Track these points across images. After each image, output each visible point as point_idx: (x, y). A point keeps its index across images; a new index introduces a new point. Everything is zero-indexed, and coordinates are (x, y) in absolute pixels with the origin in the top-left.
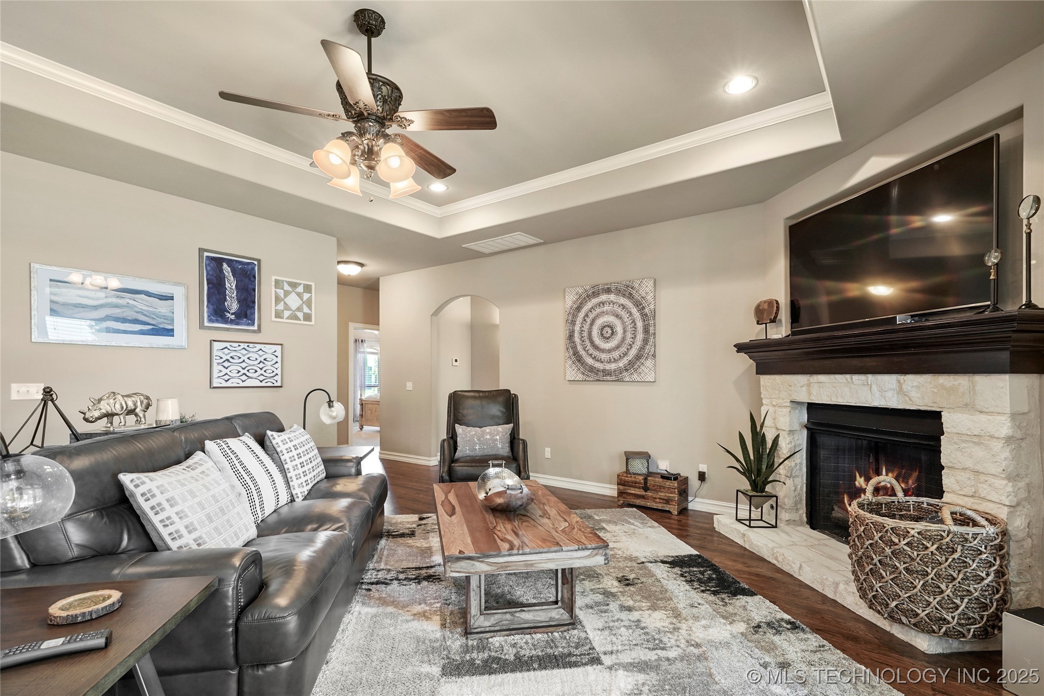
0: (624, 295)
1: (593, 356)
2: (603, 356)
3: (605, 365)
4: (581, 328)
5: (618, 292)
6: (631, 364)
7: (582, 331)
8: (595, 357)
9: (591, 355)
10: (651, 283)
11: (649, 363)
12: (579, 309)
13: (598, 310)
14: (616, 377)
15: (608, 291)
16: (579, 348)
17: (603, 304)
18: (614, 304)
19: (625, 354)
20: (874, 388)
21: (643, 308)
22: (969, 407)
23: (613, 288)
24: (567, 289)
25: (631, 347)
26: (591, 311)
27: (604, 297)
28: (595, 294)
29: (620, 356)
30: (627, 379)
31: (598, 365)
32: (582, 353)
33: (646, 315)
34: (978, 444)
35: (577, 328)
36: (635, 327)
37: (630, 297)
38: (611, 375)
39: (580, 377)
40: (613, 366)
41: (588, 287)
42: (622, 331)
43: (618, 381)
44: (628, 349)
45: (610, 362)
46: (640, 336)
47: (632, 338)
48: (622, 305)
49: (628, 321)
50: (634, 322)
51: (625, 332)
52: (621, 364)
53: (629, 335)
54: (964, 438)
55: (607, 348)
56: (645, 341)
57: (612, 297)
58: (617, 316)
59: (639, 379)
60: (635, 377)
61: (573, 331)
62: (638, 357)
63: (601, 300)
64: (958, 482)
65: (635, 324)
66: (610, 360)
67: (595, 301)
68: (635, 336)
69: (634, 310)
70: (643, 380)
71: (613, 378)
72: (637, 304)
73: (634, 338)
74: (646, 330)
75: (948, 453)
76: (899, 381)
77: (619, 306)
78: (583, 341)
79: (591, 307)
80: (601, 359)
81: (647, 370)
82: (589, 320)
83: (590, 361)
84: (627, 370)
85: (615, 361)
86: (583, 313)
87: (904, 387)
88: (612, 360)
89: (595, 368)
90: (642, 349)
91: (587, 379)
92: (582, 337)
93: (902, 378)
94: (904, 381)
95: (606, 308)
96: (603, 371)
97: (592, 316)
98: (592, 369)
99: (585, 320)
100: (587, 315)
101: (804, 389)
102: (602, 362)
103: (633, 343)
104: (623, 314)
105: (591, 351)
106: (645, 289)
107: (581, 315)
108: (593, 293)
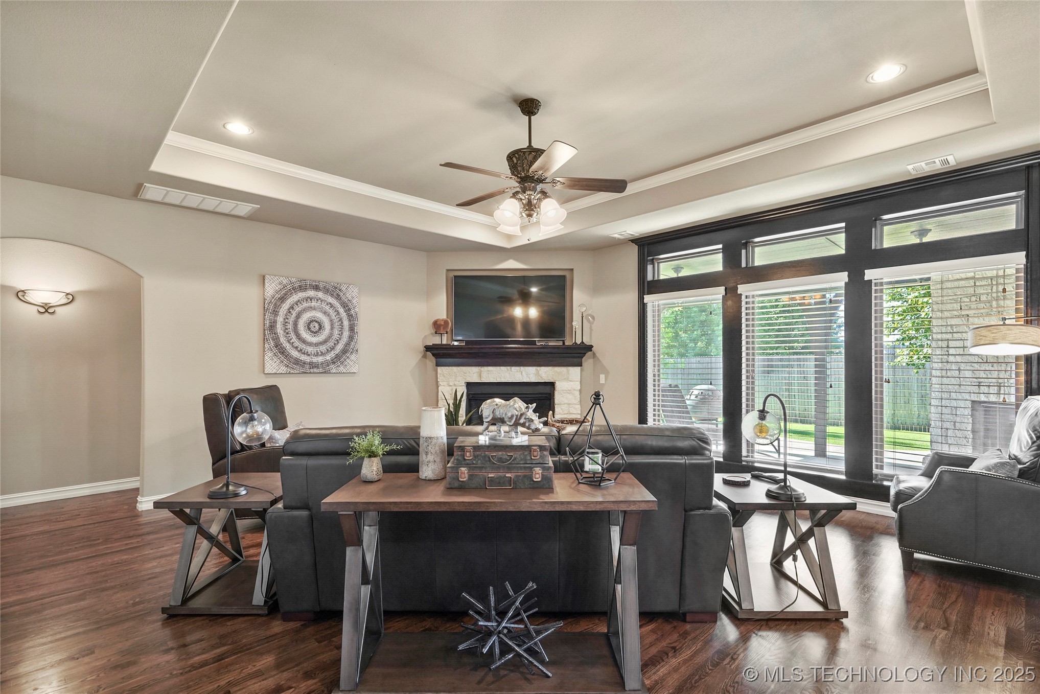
0: (332, 295)
1: (299, 349)
2: (310, 349)
3: (312, 358)
4: (284, 319)
5: (326, 291)
6: (338, 357)
7: (286, 322)
8: (301, 350)
9: (296, 348)
10: (356, 289)
11: (353, 357)
12: (282, 299)
13: (305, 305)
14: (324, 369)
15: (316, 288)
16: (283, 340)
17: (311, 300)
18: (322, 301)
19: (333, 349)
20: (523, 373)
21: (349, 310)
22: (567, 379)
23: (321, 286)
24: (268, 276)
25: (338, 342)
26: (297, 305)
27: (311, 293)
28: (302, 288)
29: (327, 350)
30: (334, 371)
31: (303, 358)
32: (287, 346)
33: (352, 316)
34: (570, 393)
35: (280, 319)
36: (342, 325)
37: (338, 297)
38: (318, 368)
39: (283, 369)
40: (320, 359)
41: (294, 280)
42: (329, 327)
43: (325, 373)
44: (335, 344)
45: (317, 355)
46: (346, 334)
47: (339, 335)
48: (330, 304)
49: (335, 319)
50: (341, 320)
51: (332, 328)
52: (328, 357)
53: (336, 332)
54: (565, 392)
55: (314, 342)
56: (351, 338)
57: (320, 295)
58: (325, 313)
59: (345, 371)
60: (342, 369)
61: (275, 322)
62: (344, 351)
63: (309, 295)
64: (562, 409)
65: (342, 323)
66: (317, 353)
67: (301, 295)
68: (342, 333)
69: (341, 310)
70: (348, 371)
71: (321, 370)
72: (345, 305)
73: (341, 334)
74: (352, 329)
75: (558, 398)
76: (537, 370)
77: (327, 304)
78: (287, 333)
79: (297, 300)
80: (307, 352)
81: (353, 363)
82: (294, 314)
83: (295, 354)
84: (334, 363)
85: (322, 354)
86: (288, 304)
87: (540, 372)
88: (320, 353)
89: (301, 360)
90: (348, 344)
91: (292, 372)
92: (286, 329)
93: (539, 368)
94: (540, 370)
95: (314, 304)
96: (310, 364)
97: (298, 309)
98: (297, 362)
99: (290, 312)
100: (292, 307)
101: (475, 375)
102: (309, 355)
103: (340, 339)
104: (331, 311)
105: (298, 344)
106: (352, 293)
107: (285, 306)
108: (300, 286)
